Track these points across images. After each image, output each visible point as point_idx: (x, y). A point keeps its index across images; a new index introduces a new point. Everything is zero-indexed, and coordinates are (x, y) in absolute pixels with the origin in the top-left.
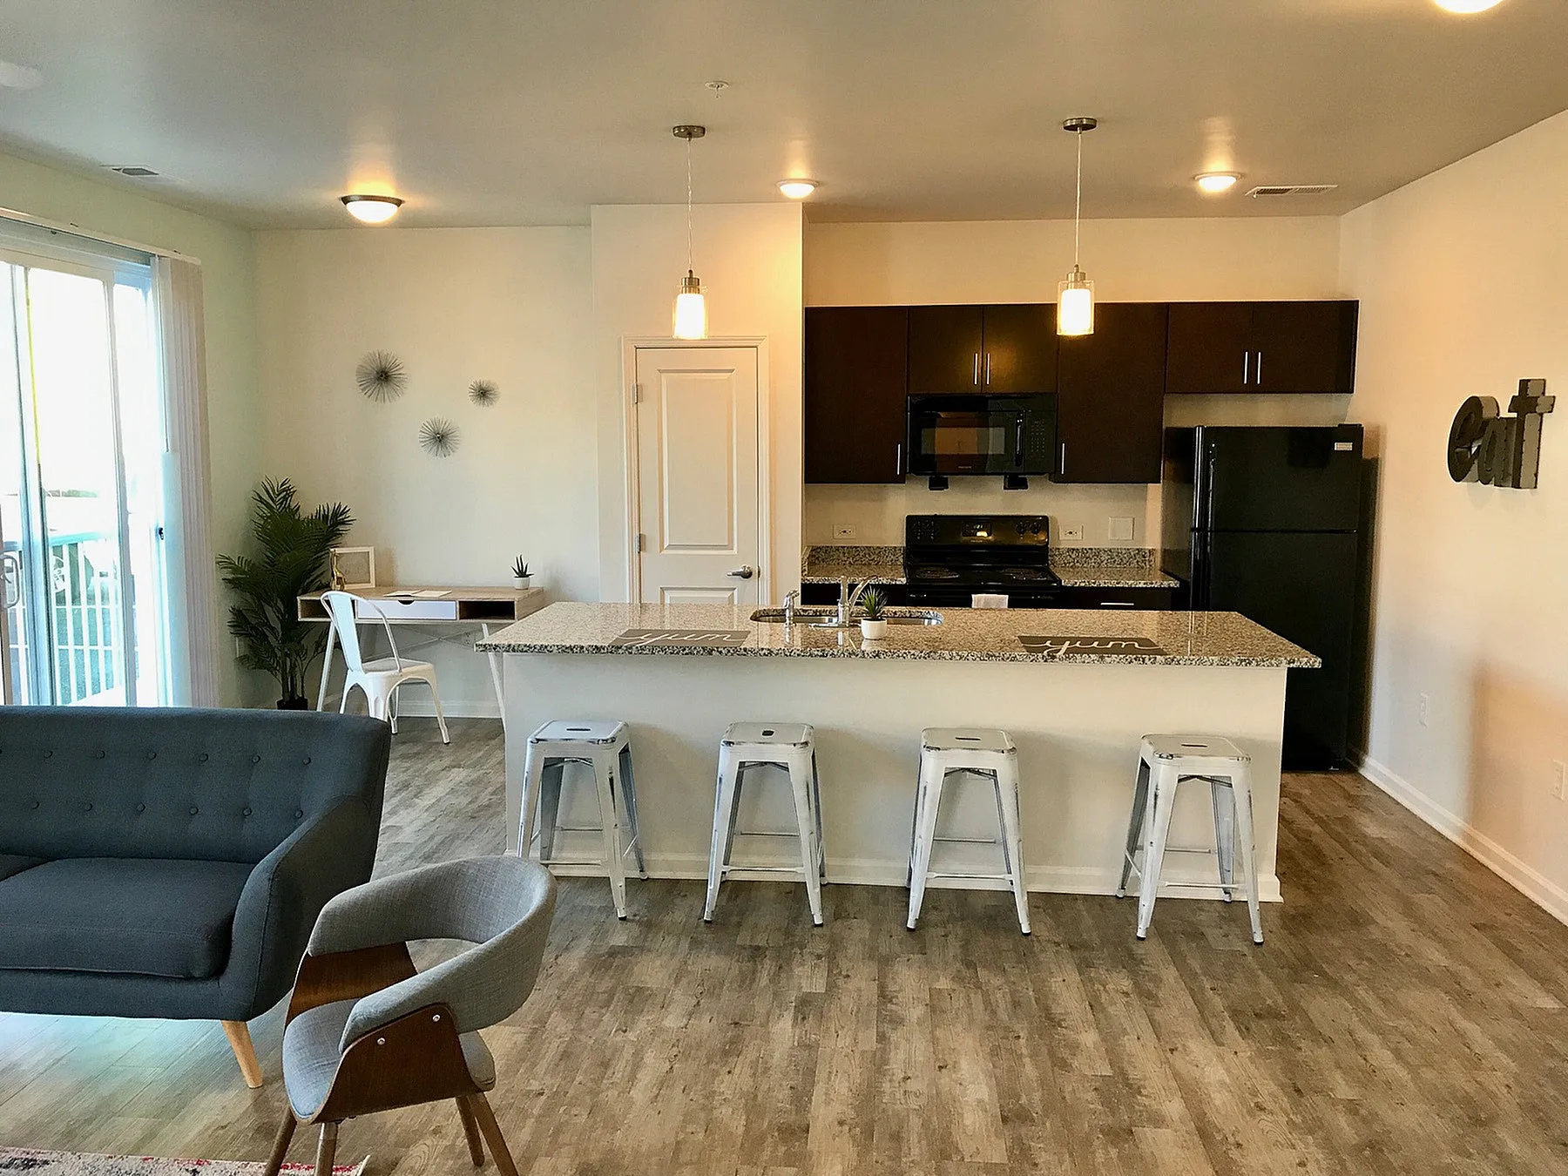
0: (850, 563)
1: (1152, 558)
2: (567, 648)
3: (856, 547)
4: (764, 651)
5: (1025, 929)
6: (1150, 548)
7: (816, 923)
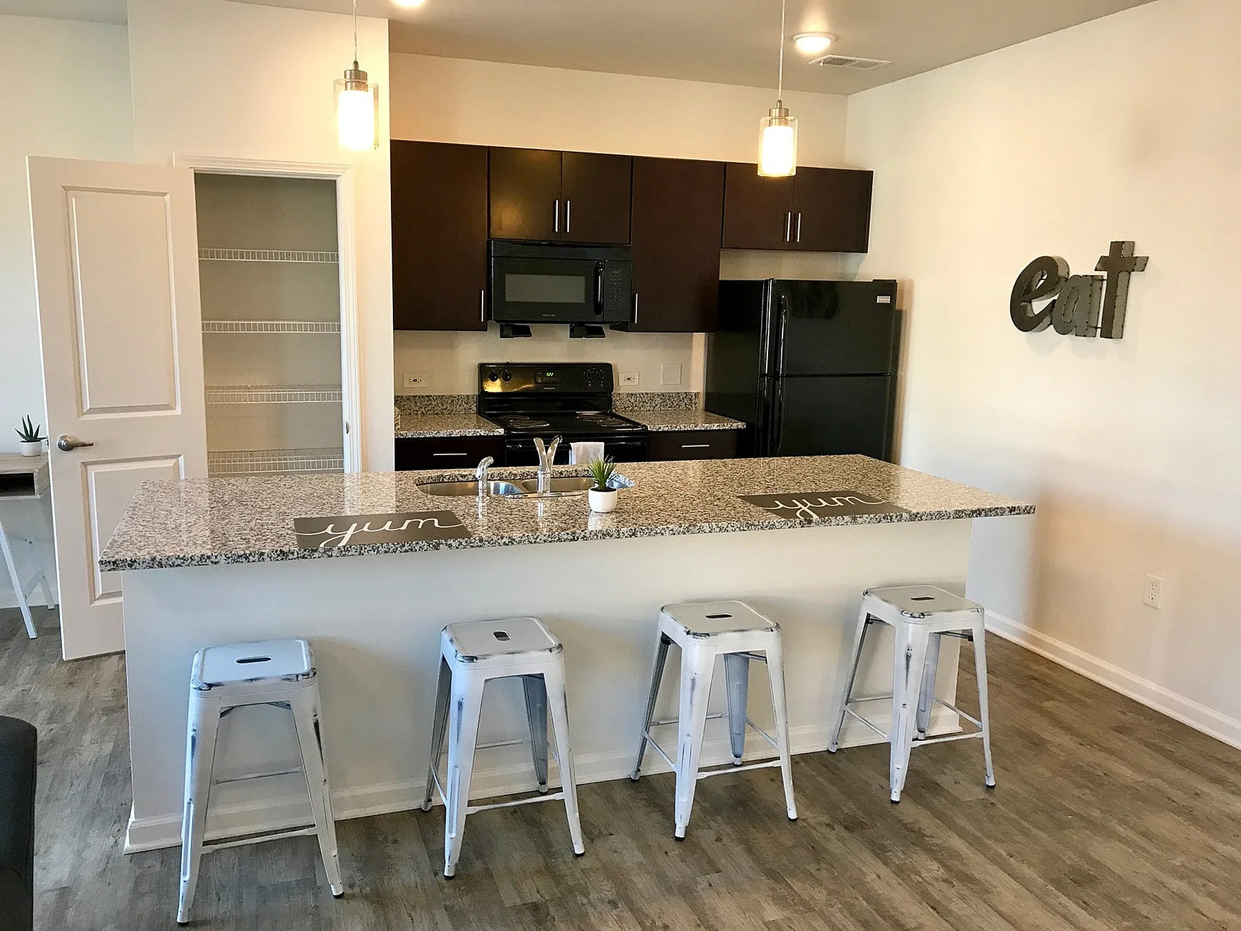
0: (422, 412)
1: (697, 401)
3: (428, 396)
4: (504, 540)
5: (792, 814)
6: (696, 391)
7: (577, 852)
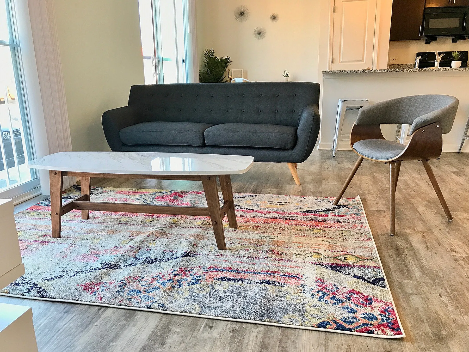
2: (353, 71)
3: (398, 65)
